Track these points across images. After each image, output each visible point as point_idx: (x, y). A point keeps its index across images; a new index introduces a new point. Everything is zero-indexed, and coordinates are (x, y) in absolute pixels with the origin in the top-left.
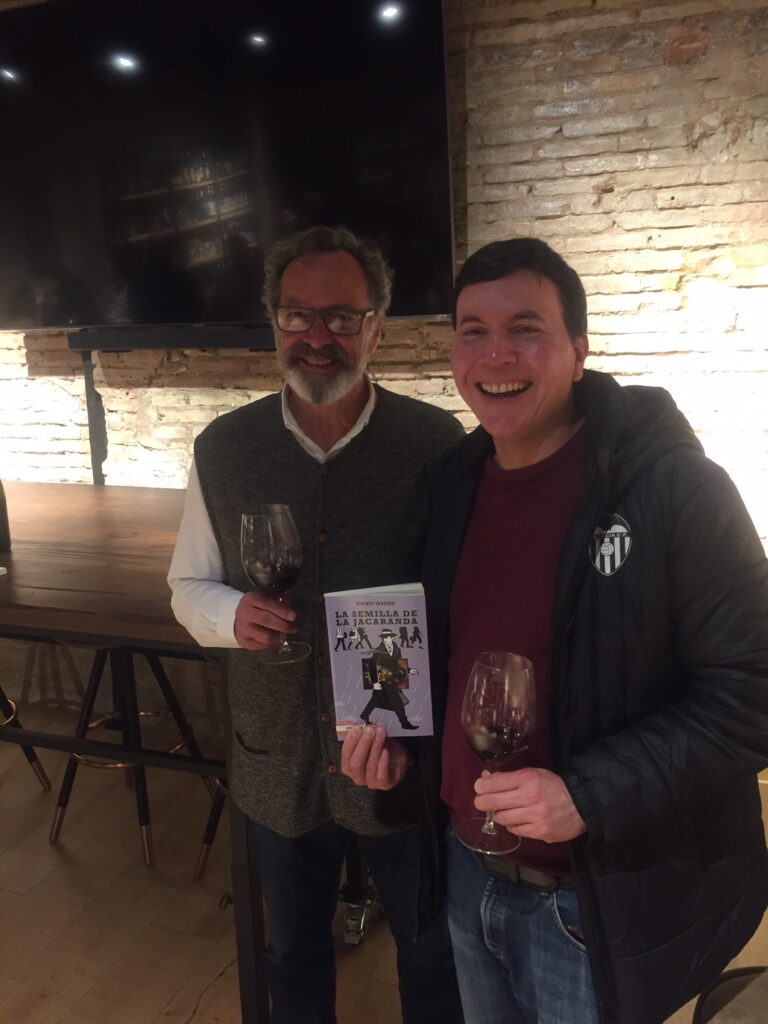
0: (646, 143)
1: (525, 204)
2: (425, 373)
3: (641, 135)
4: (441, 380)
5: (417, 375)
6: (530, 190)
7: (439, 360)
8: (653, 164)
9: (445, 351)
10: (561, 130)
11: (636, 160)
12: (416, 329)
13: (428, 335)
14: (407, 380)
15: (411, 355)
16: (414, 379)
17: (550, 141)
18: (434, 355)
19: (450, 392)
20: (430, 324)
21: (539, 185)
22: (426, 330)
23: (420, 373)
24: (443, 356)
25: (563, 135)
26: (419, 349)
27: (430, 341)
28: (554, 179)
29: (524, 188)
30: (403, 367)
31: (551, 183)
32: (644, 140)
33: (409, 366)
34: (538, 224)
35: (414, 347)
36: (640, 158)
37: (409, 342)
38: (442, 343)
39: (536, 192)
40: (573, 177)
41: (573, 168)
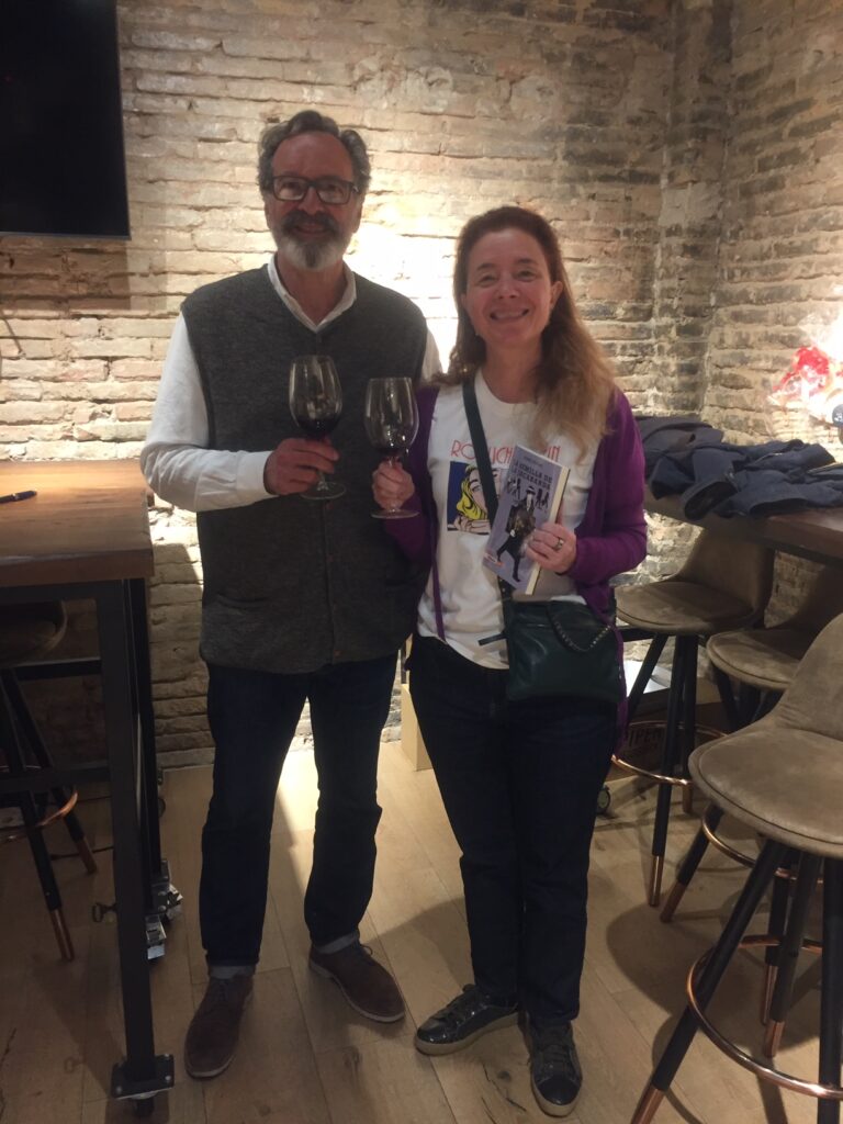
0: (310, 76)
1: (186, 121)
2: (74, 311)
3: (306, 66)
4: (95, 320)
5: (62, 313)
6: (190, 106)
7: (89, 296)
8: (318, 99)
9: (98, 285)
10: (220, 45)
11: (303, 92)
12: (58, 256)
13: (75, 264)
14: (49, 319)
15: (54, 288)
16: (57, 318)
17: (208, 54)
18: (83, 290)
19: (107, 335)
20: (75, 251)
21: (199, 102)
22: (71, 258)
23: (67, 310)
24: (96, 291)
25: (223, 51)
26: (63, 280)
27: (77, 272)
28: (217, 98)
29: (183, 104)
30: (42, 302)
31: (214, 102)
32: (309, 73)
33: (49, 301)
34: (200, 146)
35: (56, 278)
36: (306, 90)
37: (50, 272)
38: (93, 275)
39: (197, 110)
40: (237, 99)
41: (236, 88)
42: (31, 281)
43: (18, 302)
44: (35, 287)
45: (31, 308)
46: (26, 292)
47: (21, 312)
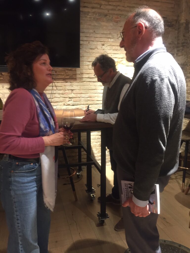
0: (110, 37)
1: (88, 46)
2: (67, 81)
3: (109, 35)
4: (70, 83)
5: (64, 82)
6: (89, 43)
7: (69, 78)
8: (112, 41)
9: (71, 76)
10: (94, 31)
11: (109, 40)
12: (64, 71)
13: (67, 72)
14: (62, 83)
15: (63, 77)
16: (63, 82)
17: (92, 33)
18: (68, 77)
19: (72, 85)
20: (67, 70)
21: (90, 42)
22: (67, 71)
23: (65, 81)
24: (70, 77)
25: (95, 32)
26: (65, 76)
27: (67, 74)
28: (93, 41)
30: (61, 80)
31: (93, 42)
32: (110, 36)
33: (62, 79)
34: (90, 50)
35: (64, 75)
36: (110, 39)
37: (63, 74)
38: (70, 74)
39: (90, 43)
40: (97, 41)
41: (97, 39)
42: (59, 76)
43: (57, 80)
44: (60, 77)
45: (59, 81)
46: (58, 78)
47: (57, 81)
